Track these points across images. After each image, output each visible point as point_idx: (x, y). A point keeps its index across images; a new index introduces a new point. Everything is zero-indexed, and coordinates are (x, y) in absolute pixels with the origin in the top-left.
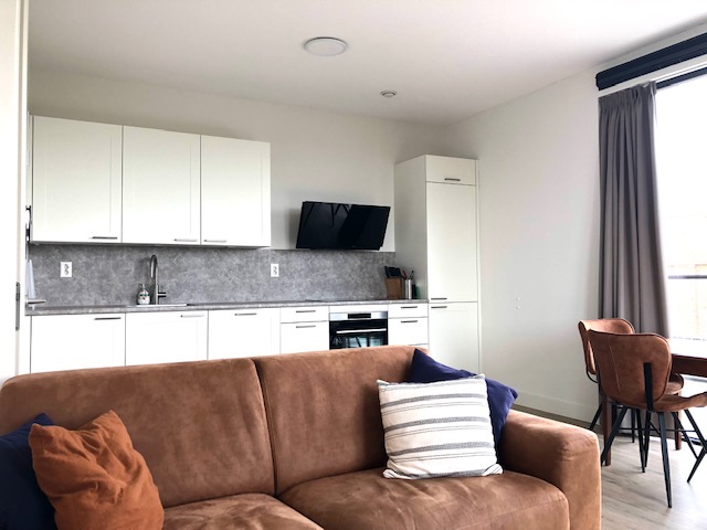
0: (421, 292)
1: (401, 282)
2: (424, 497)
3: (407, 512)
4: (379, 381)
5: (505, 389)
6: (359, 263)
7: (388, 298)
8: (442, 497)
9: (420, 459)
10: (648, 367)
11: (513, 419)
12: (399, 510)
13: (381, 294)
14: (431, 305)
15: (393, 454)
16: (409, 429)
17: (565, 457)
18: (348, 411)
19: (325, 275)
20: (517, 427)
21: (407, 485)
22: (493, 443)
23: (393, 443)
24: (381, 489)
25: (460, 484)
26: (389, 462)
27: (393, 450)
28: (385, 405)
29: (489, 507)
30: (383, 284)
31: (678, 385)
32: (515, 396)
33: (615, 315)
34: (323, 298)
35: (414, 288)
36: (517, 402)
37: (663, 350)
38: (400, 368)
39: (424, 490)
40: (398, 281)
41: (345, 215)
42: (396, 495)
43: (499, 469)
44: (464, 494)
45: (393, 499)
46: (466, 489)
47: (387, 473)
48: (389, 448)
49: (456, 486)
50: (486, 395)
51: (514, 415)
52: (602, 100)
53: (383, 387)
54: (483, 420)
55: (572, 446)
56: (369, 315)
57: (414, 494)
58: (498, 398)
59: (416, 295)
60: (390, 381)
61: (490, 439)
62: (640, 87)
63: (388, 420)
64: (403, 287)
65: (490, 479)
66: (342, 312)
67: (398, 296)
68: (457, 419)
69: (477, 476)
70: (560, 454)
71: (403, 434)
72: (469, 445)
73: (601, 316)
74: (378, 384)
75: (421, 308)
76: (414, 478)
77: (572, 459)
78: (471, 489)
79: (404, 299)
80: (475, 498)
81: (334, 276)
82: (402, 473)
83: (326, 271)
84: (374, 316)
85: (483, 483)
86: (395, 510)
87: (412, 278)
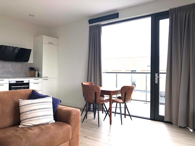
0: (40, 75)
1: (34, 72)
2: (30, 131)
3: (24, 136)
4: (20, 99)
5: (58, 100)
6: (21, 66)
7: (30, 77)
8: (36, 130)
9: (31, 121)
10: (96, 93)
11: (59, 108)
12: (21, 136)
13: (28, 75)
14: (43, 79)
15: (22, 120)
16: (28, 113)
17: (71, 116)
18: (8, 109)
19: (9, 69)
20: (60, 110)
21: (26, 129)
22: (53, 114)
23: (22, 117)
24: (17, 131)
25: (42, 126)
26: (21, 123)
27: (23, 119)
28: (21, 106)
29: (49, 131)
30: (29, 72)
31: (103, 98)
32: (61, 102)
33: (91, 81)
34: (7, 76)
35: (38, 74)
36: (61, 103)
37: (99, 89)
38: (27, 96)
39: (31, 129)
40: (34, 71)
41: (18, 51)
42: (21, 132)
43: (54, 121)
44: (43, 129)
45: (20, 133)
46: (43, 127)
47: (20, 126)
48: (21, 119)
49: (41, 127)
50: (52, 102)
51: (60, 107)
52: (90, 27)
53: (21, 101)
54: (50, 108)
55: (73, 113)
56: (23, 81)
57: (27, 131)
58: (55, 102)
59: (39, 76)
60: (23, 99)
61: (52, 113)
62: (98, 25)
63: (21, 111)
64: (35, 74)
65: (51, 124)
66: (13, 81)
67: (33, 76)
68: (43, 109)
69: (47, 124)
70: (70, 116)
71: (26, 114)
72: (46, 115)
73: (88, 81)
74: (19, 100)
75: (40, 80)
76: (29, 127)
77: (73, 116)
78: (45, 127)
79: (35, 77)
80: (46, 130)
81: (12, 69)
82: (25, 126)
83: (9, 68)
84: (25, 82)
85: (49, 126)
86: (20, 136)
87: (38, 71)
